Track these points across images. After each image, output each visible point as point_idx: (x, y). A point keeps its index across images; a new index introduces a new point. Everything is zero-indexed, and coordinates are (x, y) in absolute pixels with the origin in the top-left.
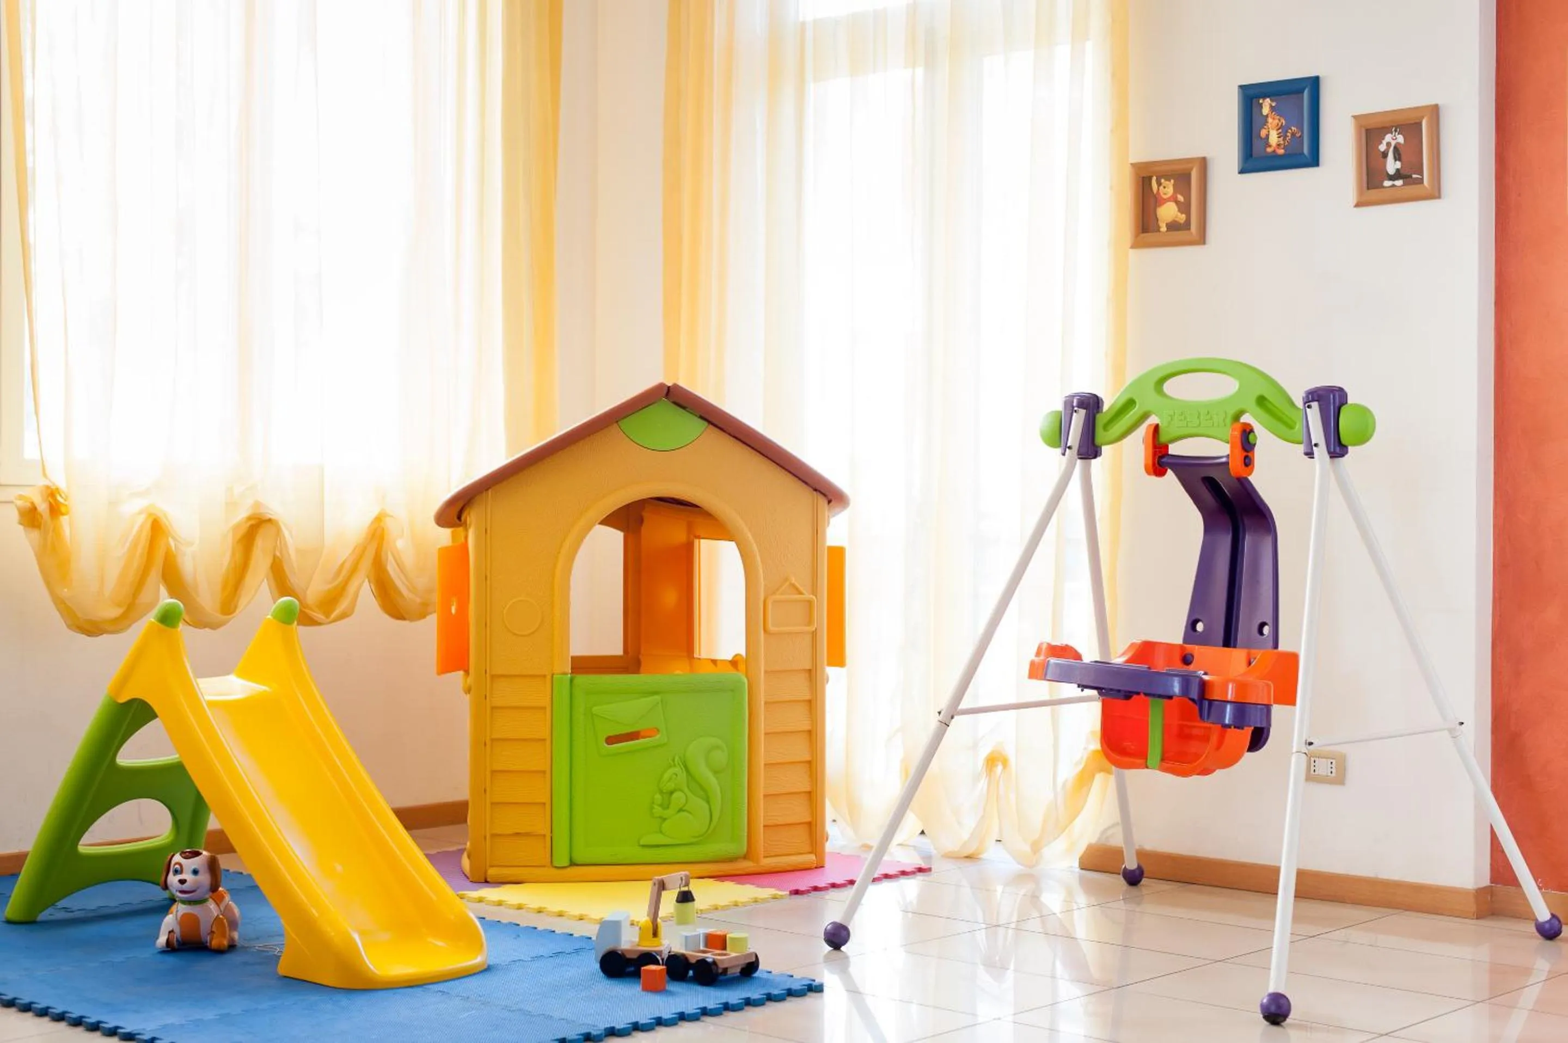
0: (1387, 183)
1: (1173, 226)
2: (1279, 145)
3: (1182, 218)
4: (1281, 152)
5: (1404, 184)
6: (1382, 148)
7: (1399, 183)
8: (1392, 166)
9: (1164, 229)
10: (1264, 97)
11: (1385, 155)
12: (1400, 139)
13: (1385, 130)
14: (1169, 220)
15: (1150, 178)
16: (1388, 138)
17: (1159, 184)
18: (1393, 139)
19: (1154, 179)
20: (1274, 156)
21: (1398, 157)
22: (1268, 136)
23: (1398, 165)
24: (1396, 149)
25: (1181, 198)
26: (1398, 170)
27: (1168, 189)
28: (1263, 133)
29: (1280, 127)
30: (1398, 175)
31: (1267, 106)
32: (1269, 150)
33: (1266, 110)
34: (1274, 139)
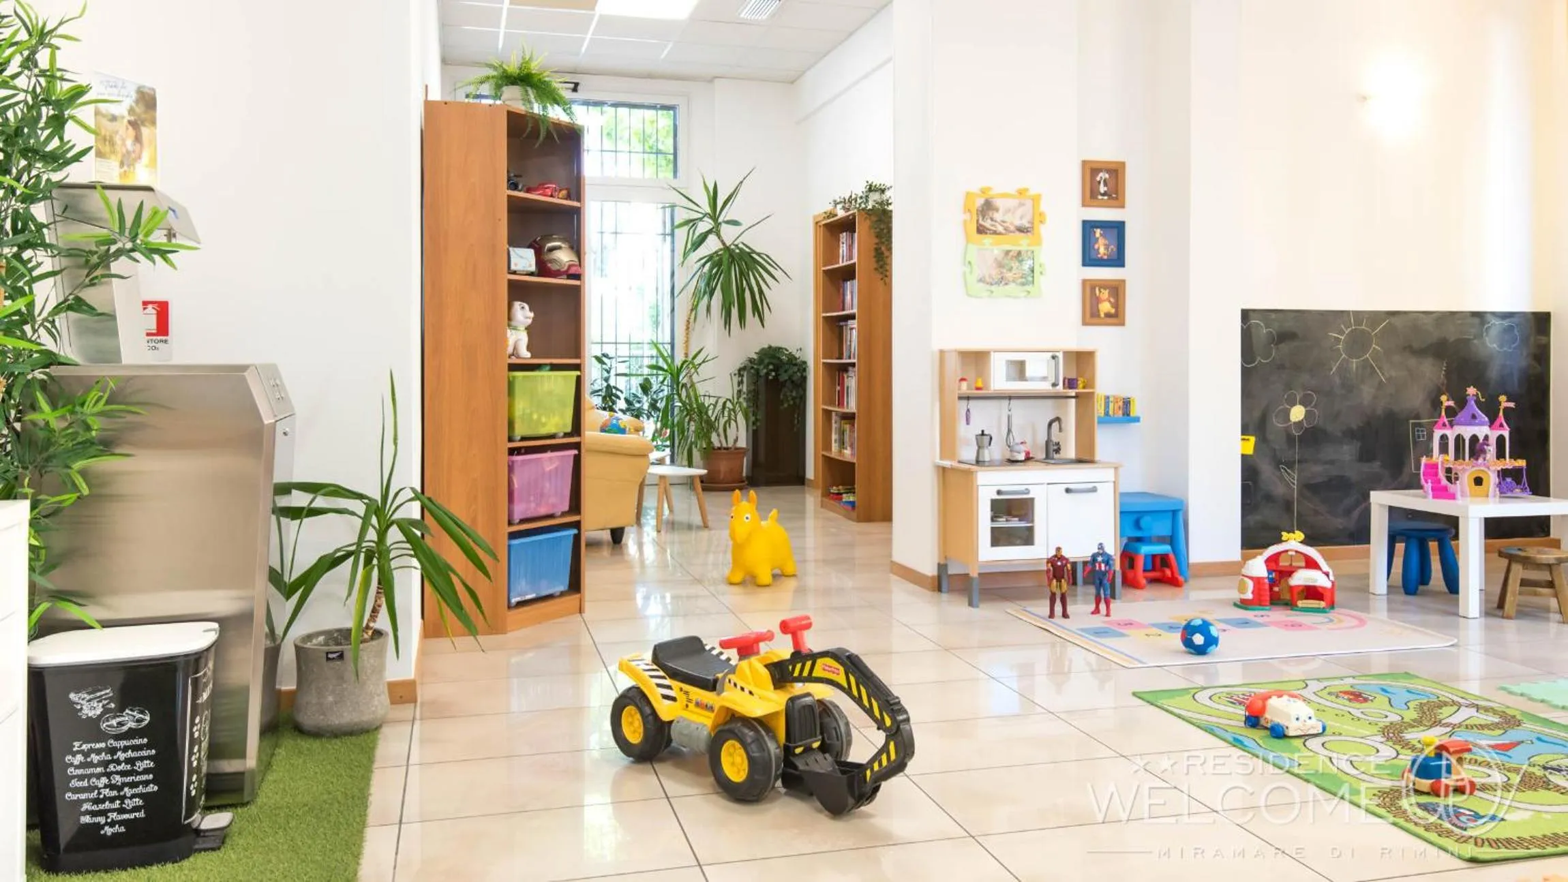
0: (1100, 197)
1: (1108, 315)
2: (1105, 254)
3: (1113, 311)
4: (1105, 257)
5: (1109, 199)
6: (1098, 179)
7: (1106, 198)
8: (1103, 189)
9: (1102, 315)
10: (1097, 227)
11: (1099, 182)
12: (1107, 176)
13: (1100, 170)
14: (1106, 311)
15: (1095, 289)
16: (1101, 174)
17: (1100, 292)
18: (1103, 175)
19: (1097, 289)
20: (1102, 259)
21: (1106, 184)
22: (1099, 249)
23: (1106, 189)
24: (1105, 181)
25: (1112, 300)
26: (1105, 192)
27: (1105, 294)
28: (1096, 247)
29: (1105, 245)
30: (1105, 194)
31: (1098, 232)
32: (1099, 256)
33: (1098, 235)
34: (1102, 250)
